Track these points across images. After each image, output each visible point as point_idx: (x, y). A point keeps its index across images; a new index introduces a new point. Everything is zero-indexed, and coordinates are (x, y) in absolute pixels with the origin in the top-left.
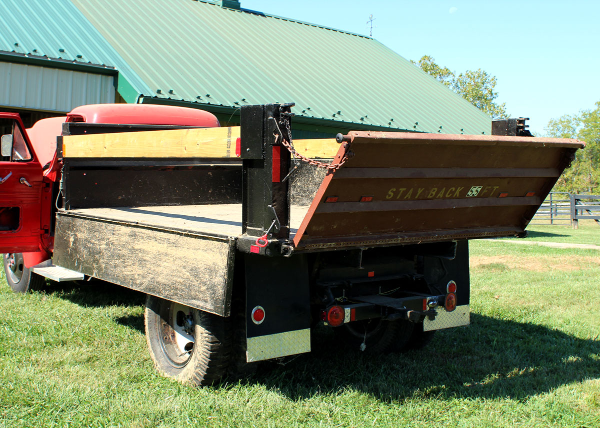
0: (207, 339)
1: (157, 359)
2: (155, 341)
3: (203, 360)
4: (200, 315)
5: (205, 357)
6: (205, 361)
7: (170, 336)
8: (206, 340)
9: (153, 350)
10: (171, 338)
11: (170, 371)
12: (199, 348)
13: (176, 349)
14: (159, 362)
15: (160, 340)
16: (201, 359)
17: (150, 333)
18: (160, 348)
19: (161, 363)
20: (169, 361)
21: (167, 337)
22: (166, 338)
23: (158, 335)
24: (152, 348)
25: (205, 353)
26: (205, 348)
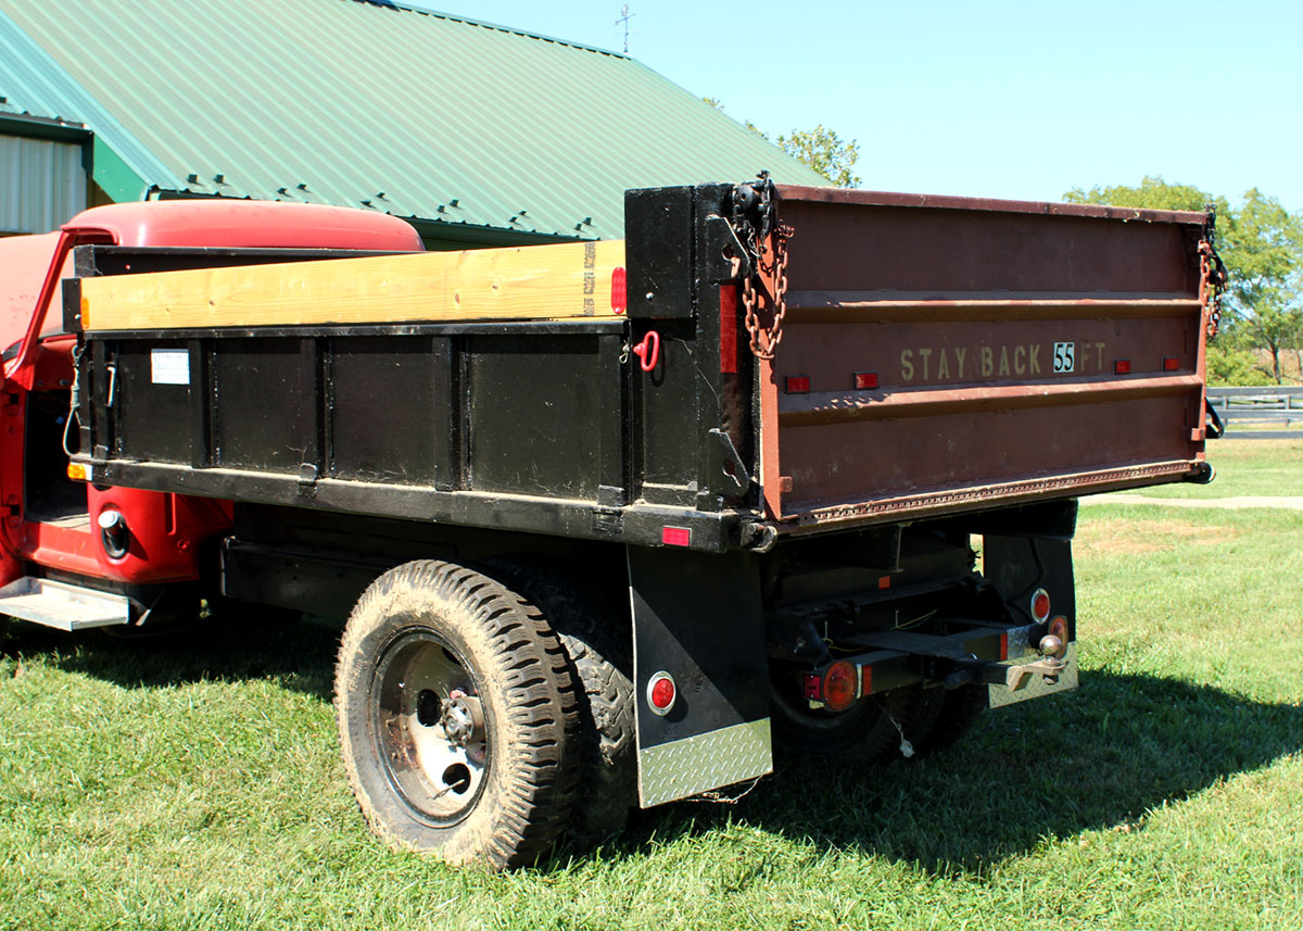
0: (525, 756)
1: (378, 808)
2: (369, 765)
3: (516, 807)
4: (504, 699)
5: (519, 800)
6: (520, 810)
7: (405, 750)
8: (522, 760)
9: (366, 787)
10: (407, 755)
11: (417, 836)
12: (503, 779)
13: (424, 783)
14: (385, 815)
15: (381, 763)
16: (511, 804)
17: (354, 747)
18: (381, 784)
19: (391, 819)
20: (410, 812)
21: (399, 754)
22: (396, 757)
23: (377, 750)
24: (363, 782)
25: (519, 791)
26: (520, 777)
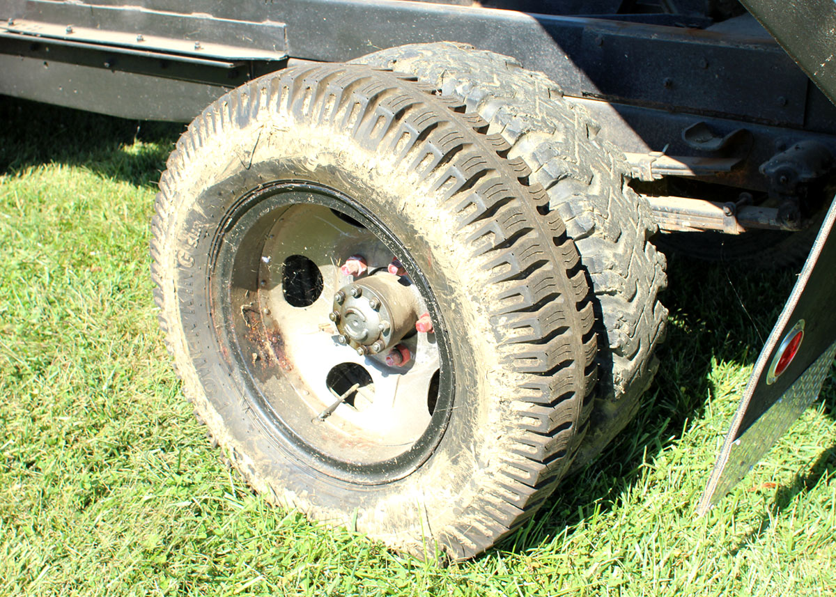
0: (528, 421)
1: (237, 436)
2: (218, 372)
3: (502, 491)
4: (495, 331)
5: (509, 481)
6: (509, 495)
7: (268, 345)
8: (521, 426)
9: (215, 403)
10: (271, 352)
11: (308, 488)
13: (301, 394)
14: (250, 447)
15: (237, 370)
17: (191, 346)
18: (238, 400)
19: (260, 454)
20: (292, 446)
21: (262, 353)
22: (259, 358)
23: (228, 350)
24: (209, 396)
25: (511, 470)
26: (516, 451)
